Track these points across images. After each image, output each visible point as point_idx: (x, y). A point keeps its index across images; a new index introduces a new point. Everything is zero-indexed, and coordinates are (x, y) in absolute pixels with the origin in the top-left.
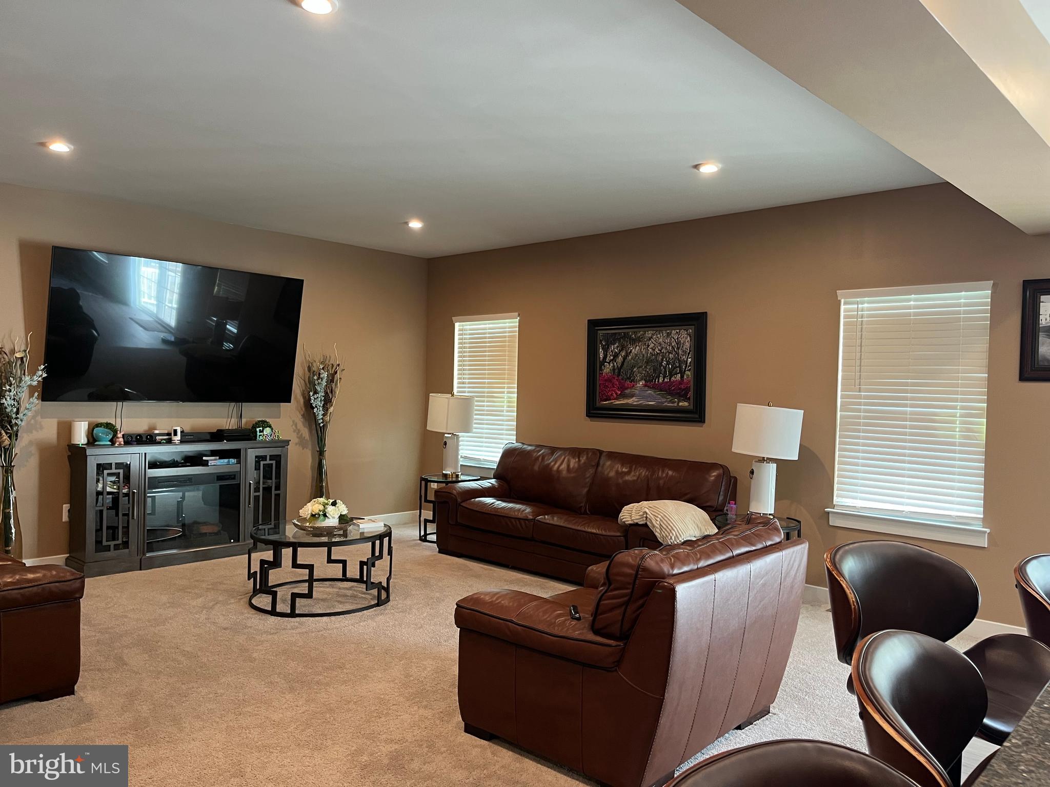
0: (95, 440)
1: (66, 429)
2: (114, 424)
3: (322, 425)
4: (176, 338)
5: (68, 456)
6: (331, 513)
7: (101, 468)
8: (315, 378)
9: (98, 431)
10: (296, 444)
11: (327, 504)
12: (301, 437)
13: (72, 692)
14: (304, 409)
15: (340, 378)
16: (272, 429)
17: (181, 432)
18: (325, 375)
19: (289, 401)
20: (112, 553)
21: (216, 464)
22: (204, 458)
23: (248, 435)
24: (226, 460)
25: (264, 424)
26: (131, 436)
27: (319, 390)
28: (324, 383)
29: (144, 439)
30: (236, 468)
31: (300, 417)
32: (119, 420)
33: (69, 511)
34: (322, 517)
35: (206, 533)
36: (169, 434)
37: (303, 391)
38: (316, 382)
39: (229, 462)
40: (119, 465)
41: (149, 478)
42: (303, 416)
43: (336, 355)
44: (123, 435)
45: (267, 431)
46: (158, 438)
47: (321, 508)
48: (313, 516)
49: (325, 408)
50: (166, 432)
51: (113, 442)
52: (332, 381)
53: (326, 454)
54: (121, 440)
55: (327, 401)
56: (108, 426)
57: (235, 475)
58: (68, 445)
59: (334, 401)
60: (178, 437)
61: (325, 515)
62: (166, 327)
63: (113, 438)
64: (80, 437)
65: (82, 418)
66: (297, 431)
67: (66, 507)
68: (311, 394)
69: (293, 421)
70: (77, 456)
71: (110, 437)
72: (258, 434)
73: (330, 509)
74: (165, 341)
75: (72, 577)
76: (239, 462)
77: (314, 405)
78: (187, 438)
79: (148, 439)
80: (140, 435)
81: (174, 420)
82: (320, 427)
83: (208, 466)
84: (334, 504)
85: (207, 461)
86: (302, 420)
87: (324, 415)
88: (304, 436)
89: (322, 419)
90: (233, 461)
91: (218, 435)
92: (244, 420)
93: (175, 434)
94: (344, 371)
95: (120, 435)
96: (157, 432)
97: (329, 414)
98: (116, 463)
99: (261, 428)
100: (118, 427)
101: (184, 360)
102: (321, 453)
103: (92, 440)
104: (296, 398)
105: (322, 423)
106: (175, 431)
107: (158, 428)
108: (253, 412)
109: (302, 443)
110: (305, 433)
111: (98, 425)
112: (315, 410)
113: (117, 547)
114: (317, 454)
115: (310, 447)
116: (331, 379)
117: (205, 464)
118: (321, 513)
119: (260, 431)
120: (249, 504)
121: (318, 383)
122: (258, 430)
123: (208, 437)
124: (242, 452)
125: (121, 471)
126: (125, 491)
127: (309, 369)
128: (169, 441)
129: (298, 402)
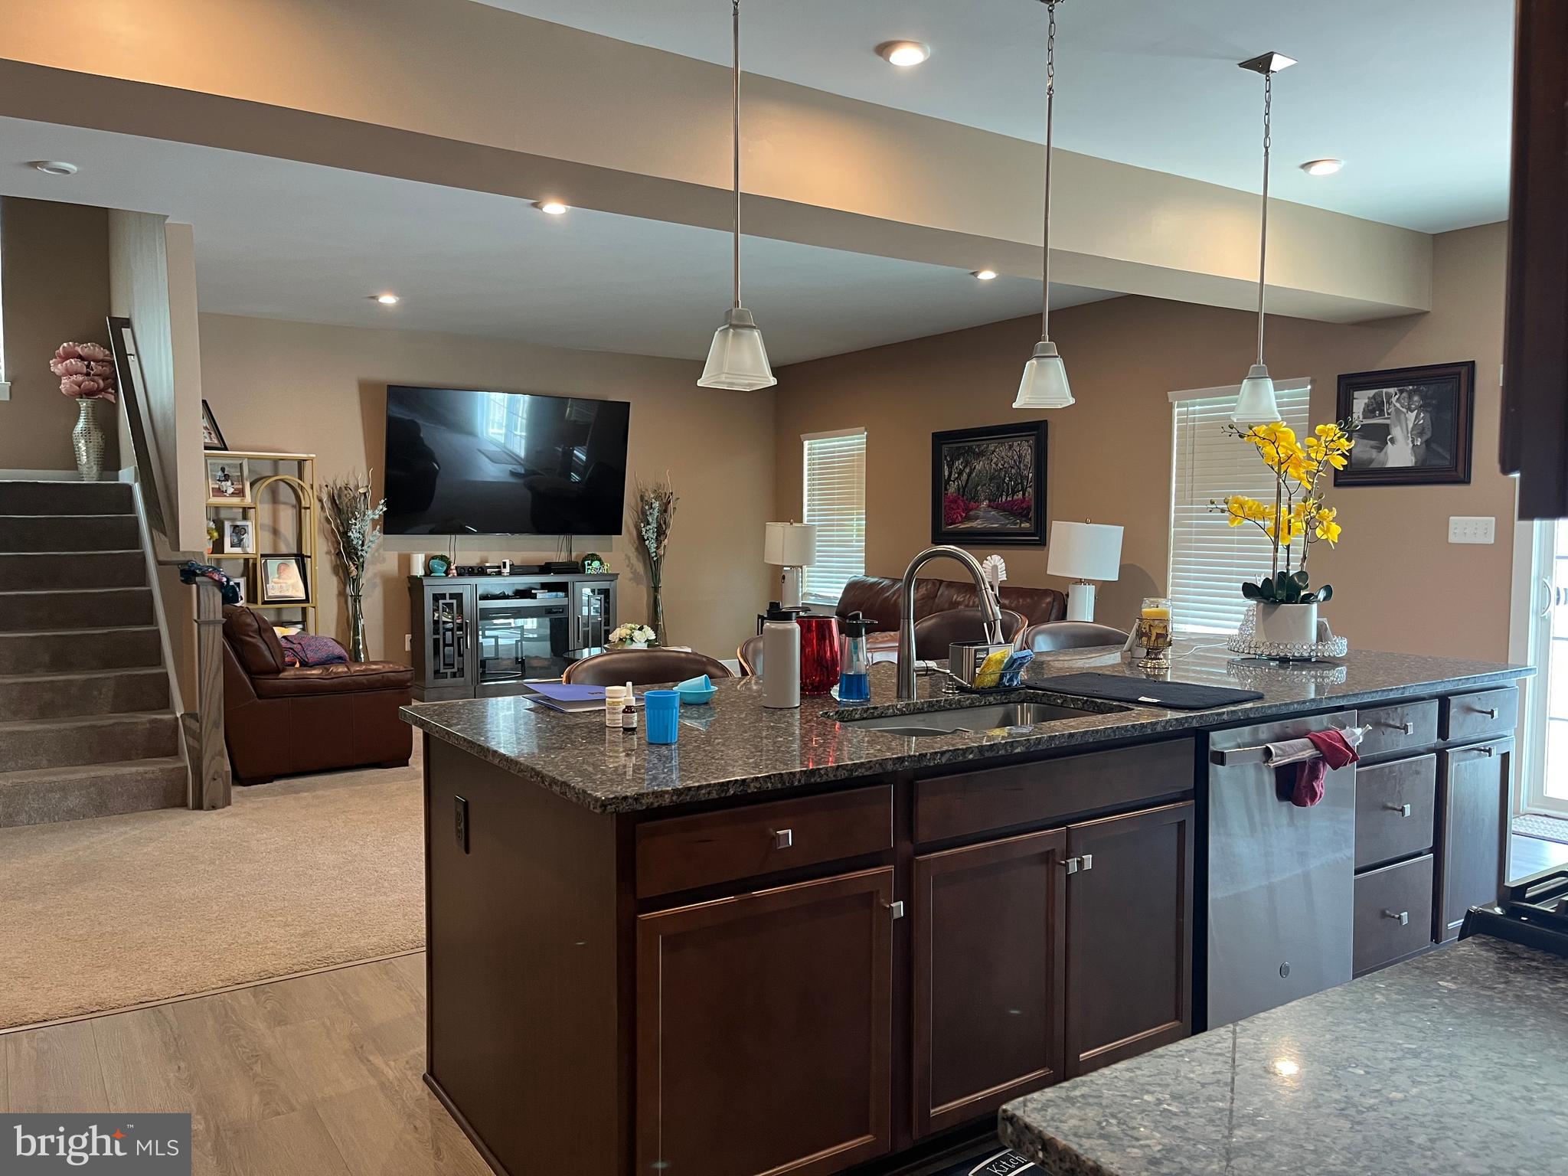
0: (432, 572)
1: (405, 561)
2: (448, 556)
3: (655, 559)
4: (526, 470)
5: (409, 588)
6: (638, 638)
7: (437, 598)
8: (647, 507)
9: (435, 563)
10: (630, 580)
11: (634, 629)
12: (635, 572)
13: (407, 764)
14: (637, 542)
15: (675, 508)
16: (602, 563)
17: (510, 565)
18: (656, 505)
19: (620, 533)
20: (449, 681)
21: (544, 598)
22: (533, 591)
23: (575, 568)
24: (554, 594)
25: (593, 557)
26: (463, 568)
27: (650, 520)
28: (656, 514)
29: (476, 571)
30: (564, 602)
31: (634, 550)
32: (452, 553)
33: (411, 641)
34: (629, 641)
35: (537, 667)
36: (499, 567)
37: (636, 522)
38: (648, 513)
39: (557, 595)
40: (452, 596)
41: (480, 609)
42: (637, 549)
43: (670, 483)
44: (456, 567)
45: (596, 564)
46: (488, 570)
47: (629, 632)
48: (621, 640)
49: (659, 541)
50: (497, 565)
51: (447, 573)
52: (665, 511)
53: (662, 591)
54: (454, 571)
55: (661, 533)
56: (443, 558)
57: (563, 609)
58: (408, 577)
59: (668, 532)
60: (507, 570)
61: (632, 639)
62: (514, 458)
63: (447, 570)
64: (418, 570)
65: (419, 551)
66: (630, 565)
67: (408, 637)
68: (642, 525)
69: (626, 555)
70: (415, 586)
71: (445, 568)
72: (587, 567)
73: (637, 633)
74: (513, 474)
75: (404, 669)
76: (567, 596)
77: (646, 538)
78: (515, 571)
79: (480, 571)
80: (471, 567)
81: (505, 553)
82: (654, 561)
83: (536, 598)
84: (641, 629)
85: (536, 594)
86: (635, 553)
87: (657, 548)
88: (638, 571)
89: (655, 552)
90: (561, 594)
91: (546, 569)
92: (574, 554)
93: (505, 567)
94: (678, 501)
95: (453, 567)
96: (488, 565)
97: (662, 547)
98: (450, 594)
99: (590, 562)
100: (452, 559)
101: (529, 494)
102: (656, 589)
103: (429, 572)
104: (628, 530)
105: (656, 556)
106: (504, 563)
107: (490, 561)
108: (583, 544)
109: (636, 578)
110: (640, 568)
111: (434, 558)
112: (647, 542)
113: (454, 675)
114: (652, 590)
115: (645, 582)
116: (664, 510)
117: (534, 597)
118: (628, 637)
119: (589, 565)
120: (579, 639)
121: (650, 514)
122: (586, 563)
123: (537, 571)
124: (570, 586)
125: (454, 601)
126: (459, 621)
127: (642, 498)
128: (499, 574)
129: (630, 533)
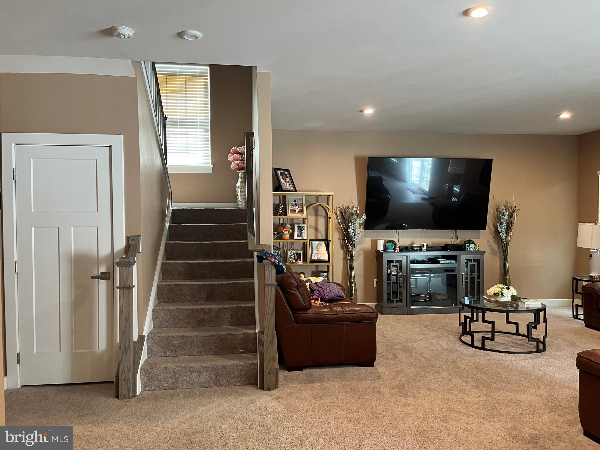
0: (387, 249)
1: (374, 243)
2: (395, 241)
3: (505, 243)
4: (429, 197)
5: (376, 256)
6: (506, 294)
7: (390, 262)
8: (501, 215)
9: (388, 244)
10: (490, 253)
11: (504, 288)
12: (493, 250)
13: (373, 365)
14: (494, 233)
15: (517, 215)
16: (475, 245)
17: (426, 245)
18: (506, 213)
19: (485, 229)
20: (395, 304)
21: (444, 263)
22: (438, 260)
23: (461, 248)
24: (449, 261)
25: (471, 242)
26: (402, 247)
27: (503, 222)
28: (506, 218)
29: (409, 249)
30: (455, 265)
31: (492, 238)
32: (397, 239)
33: (376, 282)
34: (500, 296)
35: (440, 299)
36: (420, 247)
37: (494, 223)
38: (501, 218)
39: (451, 262)
40: (397, 261)
41: (411, 268)
42: (494, 237)
43: (514, 201)
44: (399, 246)
45: (472, 246)
46: (415, 248)
47: (500, 290)
48: (495, 294)
49: (507, 233)
50: (419, 245)
51: (394, 249)
52: (511, 217)
53: (508, 260)
54: (398, 249)
55: (508, 229)
56: (393, 242)
57: (454, 269)
58: (376, 251)
59: (513, 228)
60: (425, 248)
61: (502, 294)
62: (424, 192)
63: (394, 248)
64: (381, 248)
65: (381, 238)
66: (491, 246)
67: (375, 280)
68: (498, 224)
69: (488, 240)
70: (379, 255)
71: (394, 247)
72: (467, 247)
73: (505, 291)
74: (423, 199)
76: (456, 262)
77: (500, 231)
78: (429, 249)
80: (406, 247)
81: (423, 239)
82: (504, 244)
83: (440, 264)
84: (508, 288)
85: (440, 261)
86: (493, 239)
87: (506, 237)
88: (494, 249)
89: (505, 239)
90: (453, 261)
91: (445, 248)
92: (459, 240)
93: (424, 247)
94: (519, 211)
95: (397, 247)
96: (415, 245)
97: (509, 237)
98: (396, 260)
99: (469, 244)
100: (397, 242)
101: (431, 208)
102: (505, 259)
103: (386, 249)
104: (489, 227)
105: (505, 241)
106: (423, 245)
107: (415, 243)
108: (464, 235)
109: (493, 253)
110: (495, 247)
111: (388, 241)
112: (501, 234)
113: (397, 302)
114: (503, 260)
115: (498, 255)
116: (511, 216)
117: (439, 262)
118: (500, 293)
119: (468, 246)
120: (462, 286)
121: (503, 218)
122: (467, 245)
123: (440, 249)
124: (458, 257)
125: (398, 264)
126: (400, 274)
127: (497, 210)
128: (421, 250)
129: (490, 229)
